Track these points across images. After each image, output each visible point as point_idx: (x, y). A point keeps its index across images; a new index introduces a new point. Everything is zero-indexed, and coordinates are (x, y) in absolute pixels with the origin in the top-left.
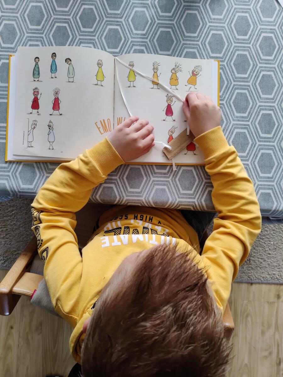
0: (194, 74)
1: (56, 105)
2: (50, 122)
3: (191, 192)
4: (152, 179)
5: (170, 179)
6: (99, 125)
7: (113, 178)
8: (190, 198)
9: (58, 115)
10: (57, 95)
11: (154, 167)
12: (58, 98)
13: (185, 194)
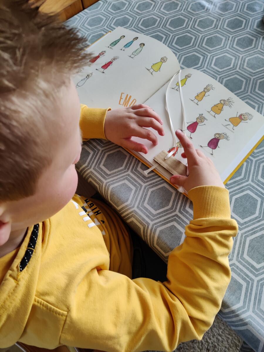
0: (241, 118)
1: (106, 66)
2: (92, 74)
3: (154, 212)
4: (129, 172)
5: (144, 185)
6: (124, 97)
7: (98, 147)
8: (147, 216)
9: (101, 72)
10: (113, 60)
11: (140, 165)
12: (112, 62)
13: (147, 209)
